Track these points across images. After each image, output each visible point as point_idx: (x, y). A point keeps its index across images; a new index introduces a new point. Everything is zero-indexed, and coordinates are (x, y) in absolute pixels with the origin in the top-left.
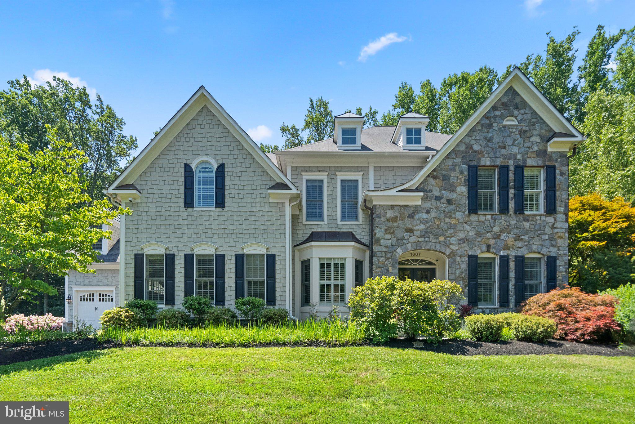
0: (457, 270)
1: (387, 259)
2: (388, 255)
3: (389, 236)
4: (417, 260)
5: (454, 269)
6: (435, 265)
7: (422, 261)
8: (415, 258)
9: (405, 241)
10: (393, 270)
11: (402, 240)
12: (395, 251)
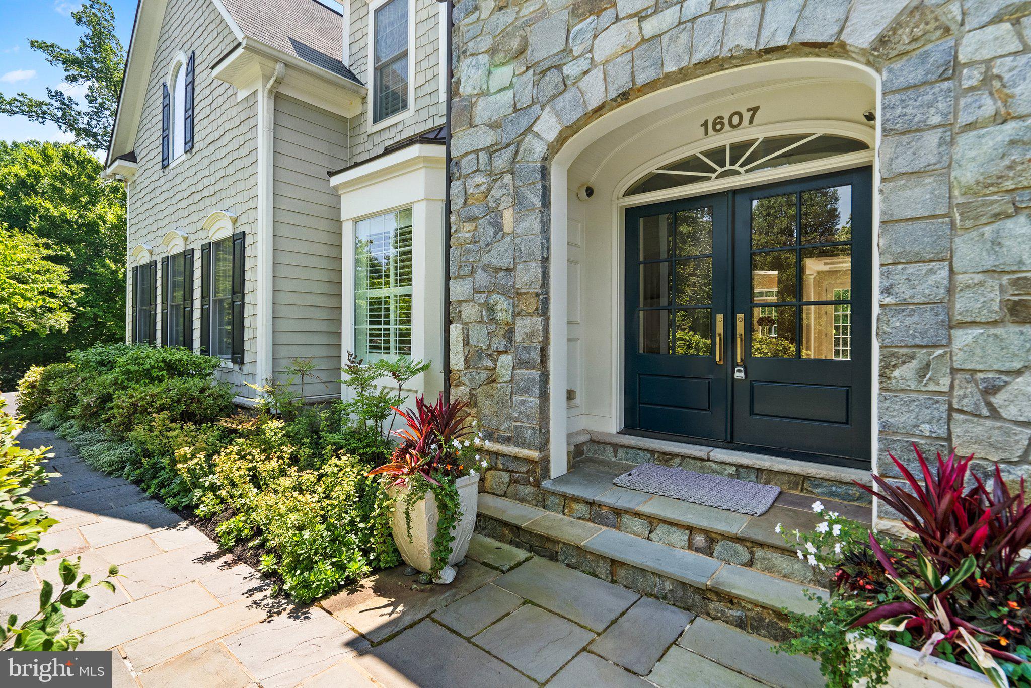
0: (965, 141)
1: (495, 177)
2: (501, 161)
3: (504, 74)
4: (738, 149)
5: (932, 139)
6: (858, 146)
7: (771, 144)
8: (727, 139)
9: (571, 70)
10: (517, 222)
11: (559, 67)
12: (529, 129)
